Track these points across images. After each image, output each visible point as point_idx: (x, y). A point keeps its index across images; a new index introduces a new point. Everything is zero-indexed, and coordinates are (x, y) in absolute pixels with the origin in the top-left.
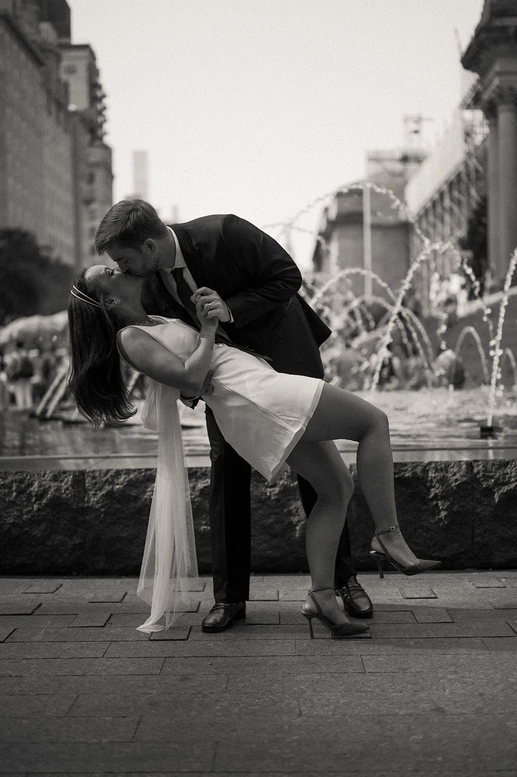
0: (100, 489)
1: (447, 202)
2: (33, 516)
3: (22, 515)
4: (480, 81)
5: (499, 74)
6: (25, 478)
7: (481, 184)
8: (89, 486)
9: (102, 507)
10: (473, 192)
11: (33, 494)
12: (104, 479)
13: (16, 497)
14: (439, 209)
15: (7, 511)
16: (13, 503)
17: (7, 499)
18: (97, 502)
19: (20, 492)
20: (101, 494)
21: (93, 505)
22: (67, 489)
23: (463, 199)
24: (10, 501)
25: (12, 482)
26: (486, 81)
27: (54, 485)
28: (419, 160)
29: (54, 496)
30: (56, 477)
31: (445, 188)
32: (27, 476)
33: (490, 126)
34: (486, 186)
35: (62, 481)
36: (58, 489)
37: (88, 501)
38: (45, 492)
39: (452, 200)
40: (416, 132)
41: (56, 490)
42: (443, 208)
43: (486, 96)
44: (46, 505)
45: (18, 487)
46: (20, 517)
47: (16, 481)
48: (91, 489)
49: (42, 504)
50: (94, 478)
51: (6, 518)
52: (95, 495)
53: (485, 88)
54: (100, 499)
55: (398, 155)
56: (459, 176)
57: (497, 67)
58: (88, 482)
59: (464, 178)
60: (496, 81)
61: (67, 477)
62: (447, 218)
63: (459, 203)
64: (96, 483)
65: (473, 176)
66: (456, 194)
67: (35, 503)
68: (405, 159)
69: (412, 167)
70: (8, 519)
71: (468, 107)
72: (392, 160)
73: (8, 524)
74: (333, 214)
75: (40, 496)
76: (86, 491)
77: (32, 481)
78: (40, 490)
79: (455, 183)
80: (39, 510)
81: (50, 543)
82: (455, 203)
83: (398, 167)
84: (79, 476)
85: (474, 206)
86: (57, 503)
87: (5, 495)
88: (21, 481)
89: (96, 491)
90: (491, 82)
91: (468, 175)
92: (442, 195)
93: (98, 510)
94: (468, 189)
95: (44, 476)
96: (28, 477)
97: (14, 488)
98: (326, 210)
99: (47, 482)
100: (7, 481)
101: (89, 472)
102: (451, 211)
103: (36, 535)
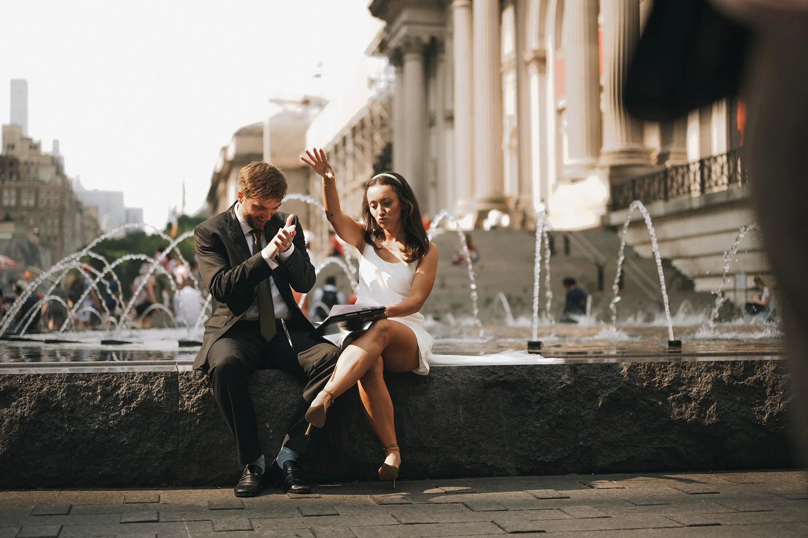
0: (196, 393)
1: (350, 147)
2: (120, 422)
3: (108, 420)
4: (387, 30)
5: (406, 23)
6: (111, 380)
7: (385, 130)
8: (183, 389)
9: (198, 411)
10: (377, 137)
11: (121, 397)
12: (200, 381)
13: (101, 401)
14: (341, 154)
15: (91, 416)
16: (97, 408)
17: (91, 403)
18: (193, 406)
19: (105, 395)
20: (197, 397)
21: (187, 409)
22: (159, 392)
23: (367, 144)
24: (94, 405)
25: (97, 384)
26: (393, 30)
27: (144, 387)
28: (321, 104)
29: (146, 399)
30: (147, 379)
31: (348, 133)
32: (113, 377)
33: (396, 73)
34: (391, 132)
35: (153, 384)
36: (149, 392)
37: (182, 405)
38: (135, 395)
39: (355, 144)
40: (318, 76)
41: (146, 393)
42: (346, 153)
43: (393, 44)
44: (135, 409)
45: (103, 390)
46: (105, 422)
47: (101, 383)
48: (185, 392)
49: (131, 408)
50: (188, 380)
51: (90, 423)
52: (189, 398)
53: (392, 37)
54: (196, 403)
55: (300, 98)
56: (362, 121)
57: (405, 16)
58: (181, 384)
59: (368, 123)
60: (404, 31)
61: (158, 378)
62: (350, 162)
63: (363, 148)
64: (191, 386)
65: (378, 122)
66: (359, 138)
67: (122, 407)
68: (306, 102)
69: (313, 111)
70: (93, 425)
71: (373, 54)
72: (292, 102)
73: (92, 430)
74: (231, 154)
75: (128, 400)
76: (179, 395)
77: (119, 384)
78: (129, 393)
79: (359, 128)
80: (126, 414)
81: (138, 452)
82: (359, 148)
83: (299, 109)
84: (171, 378)
85: (378, 151)
86: (148, 407)
87: (89, 398)
88: (107, 383)
89: (190, 394)
90: (397, 31)
91: (372, 121)
92: (344, 140)
93: (194, 414)
94: (372, 135)
95: (132, 378)
96: (115, 379)
97: (99, 391)
98: (224, 149)
99: (136, 385)
100: (91, 384)
101: (182, 374)
102: (354, 156)
103: (124, 442)
